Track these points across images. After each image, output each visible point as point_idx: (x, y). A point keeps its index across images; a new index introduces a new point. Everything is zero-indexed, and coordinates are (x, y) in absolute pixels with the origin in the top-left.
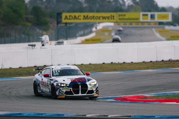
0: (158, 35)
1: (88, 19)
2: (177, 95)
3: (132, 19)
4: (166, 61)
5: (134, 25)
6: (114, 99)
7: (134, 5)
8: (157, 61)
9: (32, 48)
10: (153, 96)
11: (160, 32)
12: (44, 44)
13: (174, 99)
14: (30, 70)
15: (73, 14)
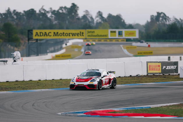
0: (125, 51)
1: (58, 36)
2: (144, 109)
3: (101, 36)
4: (134, 77)
5: (103, 41)
6: (84, 114)
7: (102, 22)
8: (125, 77)
9: (4, 64)
10: (122, 111)
11: (127, 48)
12: (16, 60)
13: (142, 113)
14: (2, 86)
15: (44, 31)
